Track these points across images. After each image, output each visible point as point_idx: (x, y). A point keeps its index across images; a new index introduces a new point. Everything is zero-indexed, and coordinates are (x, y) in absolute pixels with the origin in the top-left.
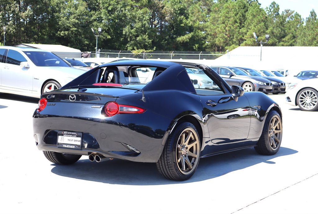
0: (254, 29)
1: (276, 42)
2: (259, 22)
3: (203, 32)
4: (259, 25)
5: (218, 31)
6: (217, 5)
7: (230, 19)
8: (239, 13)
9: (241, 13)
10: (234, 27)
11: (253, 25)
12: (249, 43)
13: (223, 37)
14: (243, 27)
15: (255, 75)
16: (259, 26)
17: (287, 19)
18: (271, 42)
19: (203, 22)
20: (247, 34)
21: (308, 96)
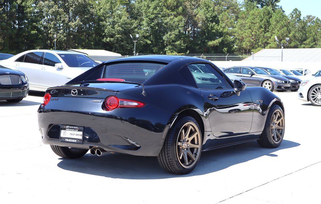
0: (277, 33)
1: (298, 45)
2: (283, 27)
3: (232, 37)
4: (282, 29)
5: (245, 35)
6: (244, 12)
7: (255, 25)
8: (264, 19)
9: (266, 19)
10: (259, 32)
11: (276, 29)
12: (274, 46)
13: (250, 41)
14: (268, 31)
15: (275, 74)
16: (282, 31)
17: (309, 24)
18: (293, 44)
19: (231, 28)
20: (271, 38)
21: (319, 92)
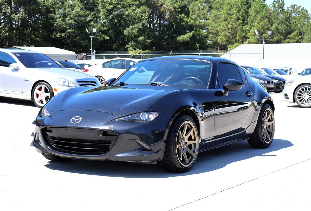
0: (257, 26)
1: (282, 39)
2: (263, 18)
3: (205, 31)
4: (263, 22)
5: (220, 29)
6: (219, 2)
7: (232, 16)
8: (242, 10)
9: (244, 10)
10: (236, 24)
11: (256, 22)
12: (253, 40)
13: (225, 36)
14: (247, 24)
15: (256, 73)
17: (294, 15)
18: (276, 39)
19: (204, 20)
20: (250, 32)
21: (306, 93)
